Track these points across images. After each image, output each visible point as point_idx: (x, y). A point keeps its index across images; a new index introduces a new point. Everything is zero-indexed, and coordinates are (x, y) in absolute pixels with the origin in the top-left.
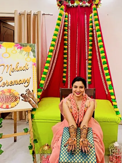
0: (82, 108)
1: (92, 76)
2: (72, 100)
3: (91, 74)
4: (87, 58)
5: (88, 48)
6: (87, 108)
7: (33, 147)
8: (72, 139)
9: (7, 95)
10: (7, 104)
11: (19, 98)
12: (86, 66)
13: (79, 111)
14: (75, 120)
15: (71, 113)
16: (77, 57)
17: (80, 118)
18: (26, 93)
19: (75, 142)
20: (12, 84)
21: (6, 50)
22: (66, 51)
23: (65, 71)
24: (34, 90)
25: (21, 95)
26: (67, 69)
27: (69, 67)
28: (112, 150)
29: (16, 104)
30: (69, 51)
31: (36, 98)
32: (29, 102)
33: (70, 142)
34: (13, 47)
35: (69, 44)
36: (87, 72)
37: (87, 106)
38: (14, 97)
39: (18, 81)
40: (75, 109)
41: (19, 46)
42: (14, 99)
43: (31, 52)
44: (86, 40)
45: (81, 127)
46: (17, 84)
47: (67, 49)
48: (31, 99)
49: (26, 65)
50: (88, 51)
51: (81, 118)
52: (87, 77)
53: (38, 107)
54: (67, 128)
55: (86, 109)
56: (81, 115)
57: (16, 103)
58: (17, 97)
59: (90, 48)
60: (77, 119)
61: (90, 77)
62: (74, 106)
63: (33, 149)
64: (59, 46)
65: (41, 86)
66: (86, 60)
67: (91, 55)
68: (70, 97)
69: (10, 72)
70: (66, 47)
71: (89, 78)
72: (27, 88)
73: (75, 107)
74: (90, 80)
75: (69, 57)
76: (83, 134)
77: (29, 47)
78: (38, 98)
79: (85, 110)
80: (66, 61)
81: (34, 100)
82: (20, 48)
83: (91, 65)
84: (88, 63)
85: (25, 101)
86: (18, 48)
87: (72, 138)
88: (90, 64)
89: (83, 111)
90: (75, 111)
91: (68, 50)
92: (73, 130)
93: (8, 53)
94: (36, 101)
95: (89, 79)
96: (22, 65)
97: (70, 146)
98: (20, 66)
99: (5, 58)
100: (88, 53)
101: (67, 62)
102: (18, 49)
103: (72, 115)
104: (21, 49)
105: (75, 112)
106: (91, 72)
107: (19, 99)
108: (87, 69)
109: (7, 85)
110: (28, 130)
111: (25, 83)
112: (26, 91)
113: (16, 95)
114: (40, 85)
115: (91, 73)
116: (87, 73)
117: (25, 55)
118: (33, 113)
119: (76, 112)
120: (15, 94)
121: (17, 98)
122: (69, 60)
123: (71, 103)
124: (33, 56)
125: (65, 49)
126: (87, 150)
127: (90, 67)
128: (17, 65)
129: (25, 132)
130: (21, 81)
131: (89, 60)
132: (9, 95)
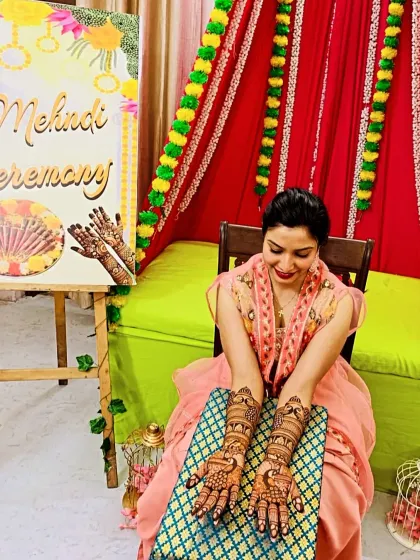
0: (297, 323)
1: (376, 179)
2: (262, 281)
3: (375, 171)
4: (366, 100)
5: (378, 56)
6: (319, 323)
7: (105, 424)
8: (226, 459)
9: (14, 223)
10: (13, 259)
11: (63, 241)
12: (357, 133)
13: (283, 333)
14: (261, 368)
15: (250, 335)
16: (324, 91)
17: (285, 362)
18: (91, 221)
19: (234, 477)
20: (34, 181)
21: (15, 34)
22: (281, 61)
23: (268, 148)
24: (125, 215)
25: (71, 230)
26: (278, 138)
27: (287, 131)
28: (407, 481)
29: (50, 262)
30: (295, 60)
31: (129, 245)
32: (103, 258)
33: (214, 469)
34: (44, 20)
35: (296, 27)
36: (358, 159)
37: (317, 317)
38: (41, 234)
39: (62, 171)
40: (265, 321)
41: (72, 19)
42: (43, 243)
43: (119, 51)
44: (374, 16)
45: (282, 402)
46: (55, 182)
47: (283, 52)
48: (109, 249)
49: (95, 108)
50: (376, 68)
51: (289, 363)
52: (356, 181)
53: (135, 283)
54: (222, 392)
55: (313, 327)
56: (287, 348)
57: (47, 258)
58: (54, 234)
59: (388, 53)
60: (271, 364)
61: (369, 181)
62: (264, 308)
63: (107, 433)
64: (252, 35)
65: (154, 199)
66: (363, 106)
67: (388, 85)
68: (254, 269)
69: (29, 130)
70: (282, 41)
71: (365, 185)
72: (96, 204)
73: (265, 315)
74: (366, 195)
75: (292, 89)
76: (280, 440)
77: (113, 28)
78: (138, 246)
79: (310, 333)
80: (278, 104)
81: (122, 253)
82: (73, 31)
83: (381, 132)
84: (369, 121)
85: (87, 254)
86: (65, 27)
87: (227, 455)
88: (374, 127)
89: (298, 335)
90: (266, 329)
91: (288, 57)
92: (242, 414)
93: (21, 48)
94: (130, 259)
95: (361, 188)
96: (79, 105)
97: (211, 489)
98: (69, 109)
99: (8, 67)
100: (375, 79)
101: (279, 108)
102: (64, 31)
103: (253, 344)
104: (78, 32)
105: (266, 334)
106: (376, 161)
107: (60, 244)
108: (361, 146)
109: (17, 184)
110: (92, 363)
111: (86, 183)
112: (91, 216)
113: (49, 228)
114: (150, 195)
115: (375, 166)
116: (359, 163)
117: (93, 61)
118: (118, 301)
119: (270, 335)
120: (46, 222)
121: (52, 241)
122: (291, 99)
123: (254, 297)
124: (129, 67)
125: (275, 50)
126: (279, 524)
127: (374, 138)
128: (57, 104)
129: (80, 368)
130: (70, 170)
131: (374, 107)
132: (23, 225)
